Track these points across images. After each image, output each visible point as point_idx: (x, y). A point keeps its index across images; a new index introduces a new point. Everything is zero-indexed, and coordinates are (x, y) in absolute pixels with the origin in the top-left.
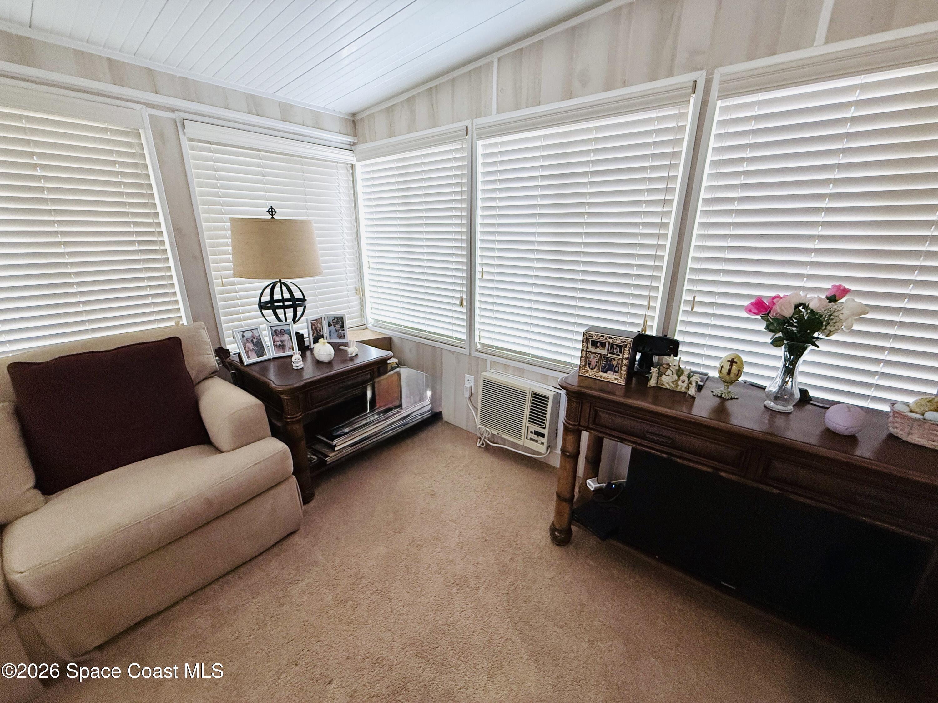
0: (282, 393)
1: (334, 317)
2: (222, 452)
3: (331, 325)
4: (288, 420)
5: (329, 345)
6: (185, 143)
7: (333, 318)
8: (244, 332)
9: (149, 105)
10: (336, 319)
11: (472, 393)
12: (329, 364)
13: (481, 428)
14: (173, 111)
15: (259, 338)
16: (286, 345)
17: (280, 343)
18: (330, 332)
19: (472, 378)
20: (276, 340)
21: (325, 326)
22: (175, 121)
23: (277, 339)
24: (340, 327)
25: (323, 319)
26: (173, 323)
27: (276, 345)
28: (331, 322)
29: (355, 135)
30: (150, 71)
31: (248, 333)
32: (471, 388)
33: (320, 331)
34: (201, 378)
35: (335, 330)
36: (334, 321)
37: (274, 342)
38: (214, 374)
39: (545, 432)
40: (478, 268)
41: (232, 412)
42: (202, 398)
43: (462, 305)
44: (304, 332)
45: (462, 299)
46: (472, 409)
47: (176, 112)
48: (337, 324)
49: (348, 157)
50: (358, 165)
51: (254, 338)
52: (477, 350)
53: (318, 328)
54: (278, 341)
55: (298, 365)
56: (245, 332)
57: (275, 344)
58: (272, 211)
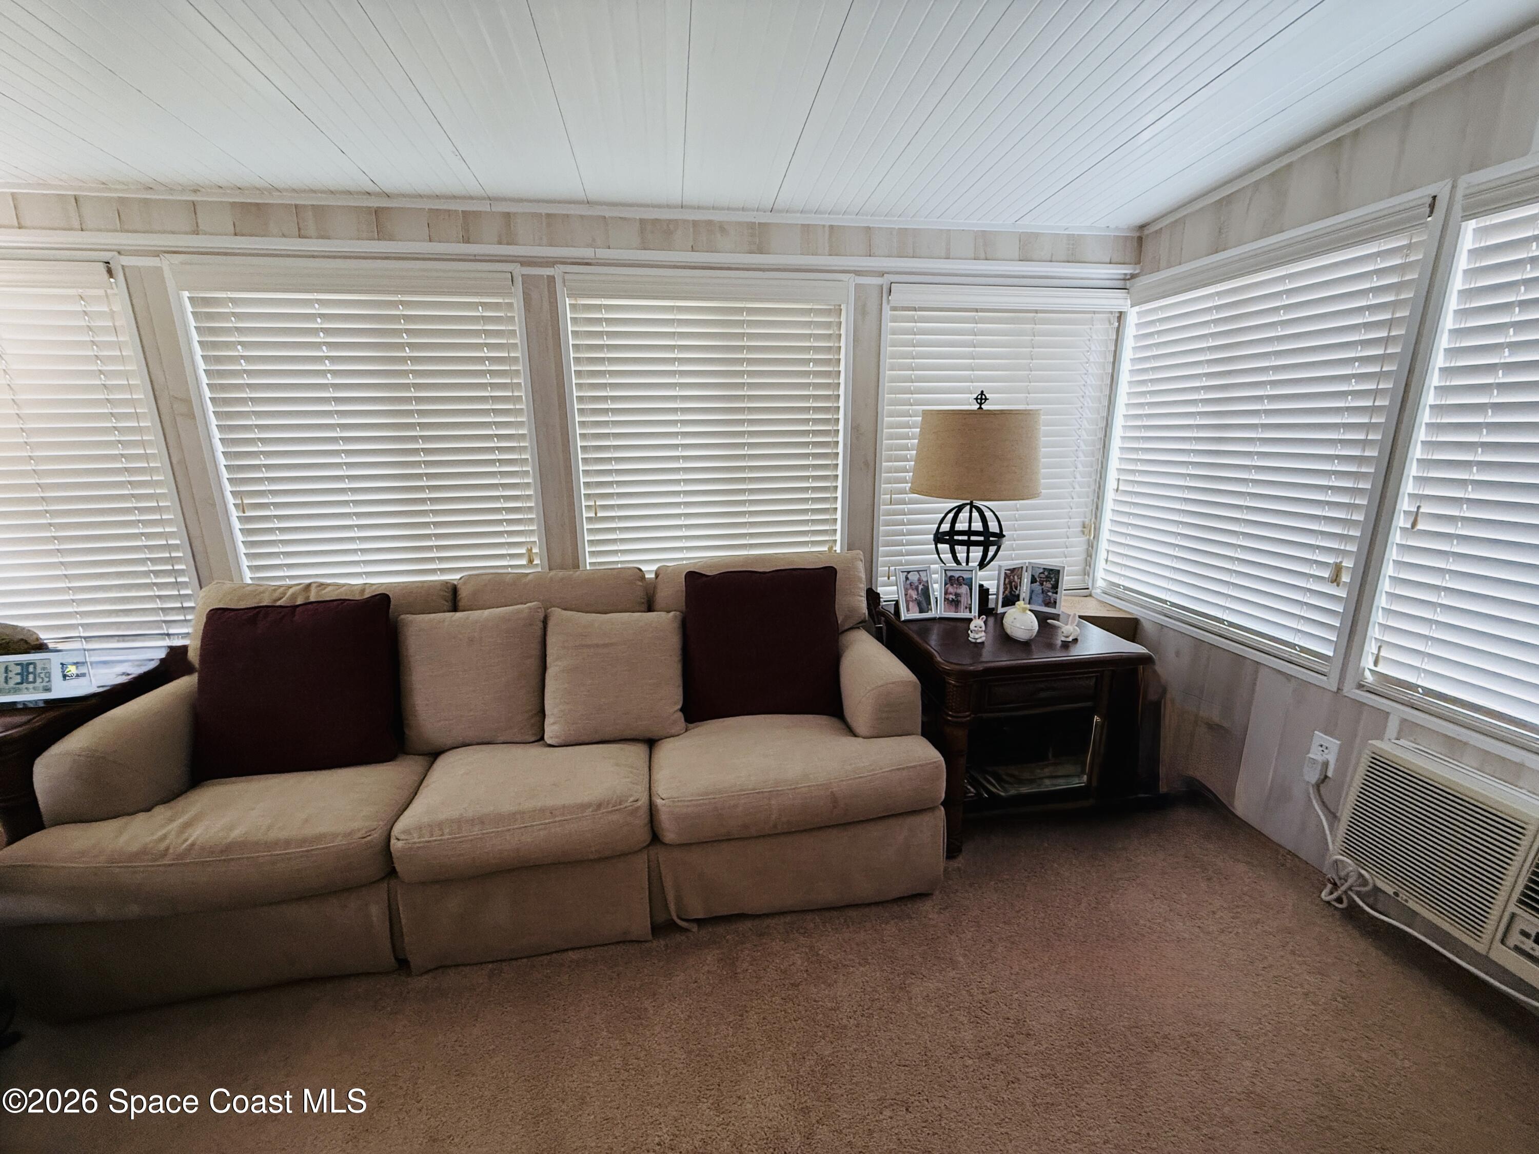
0: (948, 673)
1: (1044, 569)
2: (855, 735)
3: (1036, 582)
4: (950, 718)
5: (1029, 613)
6: (887, 313)
7: (1042, 571)
8: (909, 572)
9: (858, 273)
10: (1046, 573)
11: (1326, 777)
12: (1026, 645)
13: (1342, 861)
14: (882, 274)
15: (926, 584)
16: (962, 601)
17: (954, 597)
18: (1032, 592)
19: (1333, 743)
20: (949, 591)
21: (1026, 580)
22: (881, 287)
23: (951, 590)
24: (1050, 586)
25: (1024, 569)
26: (825, 548)
27: (948, 599)
28: (1036, 576)
29: (1138, 261)
30: (866, 230)
31: (915, 575)
32: (1326, 764)
33: (1016, 588)
34: (846, 627)
35: (1041, 591)
36: (1042, 576)
37: (946, 593)
38: (861, 624)
41: (880, 684)
42: (845, 654)
43: (1335, 579)
44: (992, 585)
45: (1337, 569)
46: (1320, 813)
47: (885, 275)
48: (1046, 581)
49: (1117, 301)
50: (1131, 313)
51: (920, 583)
52: (1360, 686)
53: (1013, 583)
54: (951, 594)
55: (977, 636)
56: (911, 573)
57: (947, 597)
58: (981, 398)
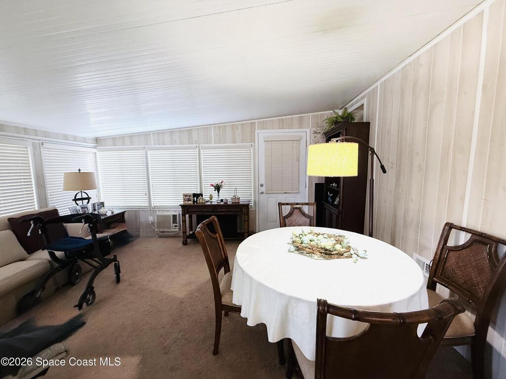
3: (99, 206)
6: (42, 149)
7: (100, 203)
9: (32, 139)
11: (152, 222)
13: (158, 230)
14: (39, 140)
18: (98, 208)
19: (152, 217)
21: (97, 205)
22: (39, 143)
24: (102, 206)
25: (96, 203)
26: (33, 210)
29: (97, 144)
30: (35, 130)
31: (73, 208)
32: (152, 220)
39: (178, 225)
40: (151, 184)
43: (146, 195)
45: (146, 194)
46: (153, 227)
49: (94, 150)
50: (98, 153)
51: (75, 210)
52: (153, 208)
53: (94, 207)
54: (83, 211)
58: (79, 170)
